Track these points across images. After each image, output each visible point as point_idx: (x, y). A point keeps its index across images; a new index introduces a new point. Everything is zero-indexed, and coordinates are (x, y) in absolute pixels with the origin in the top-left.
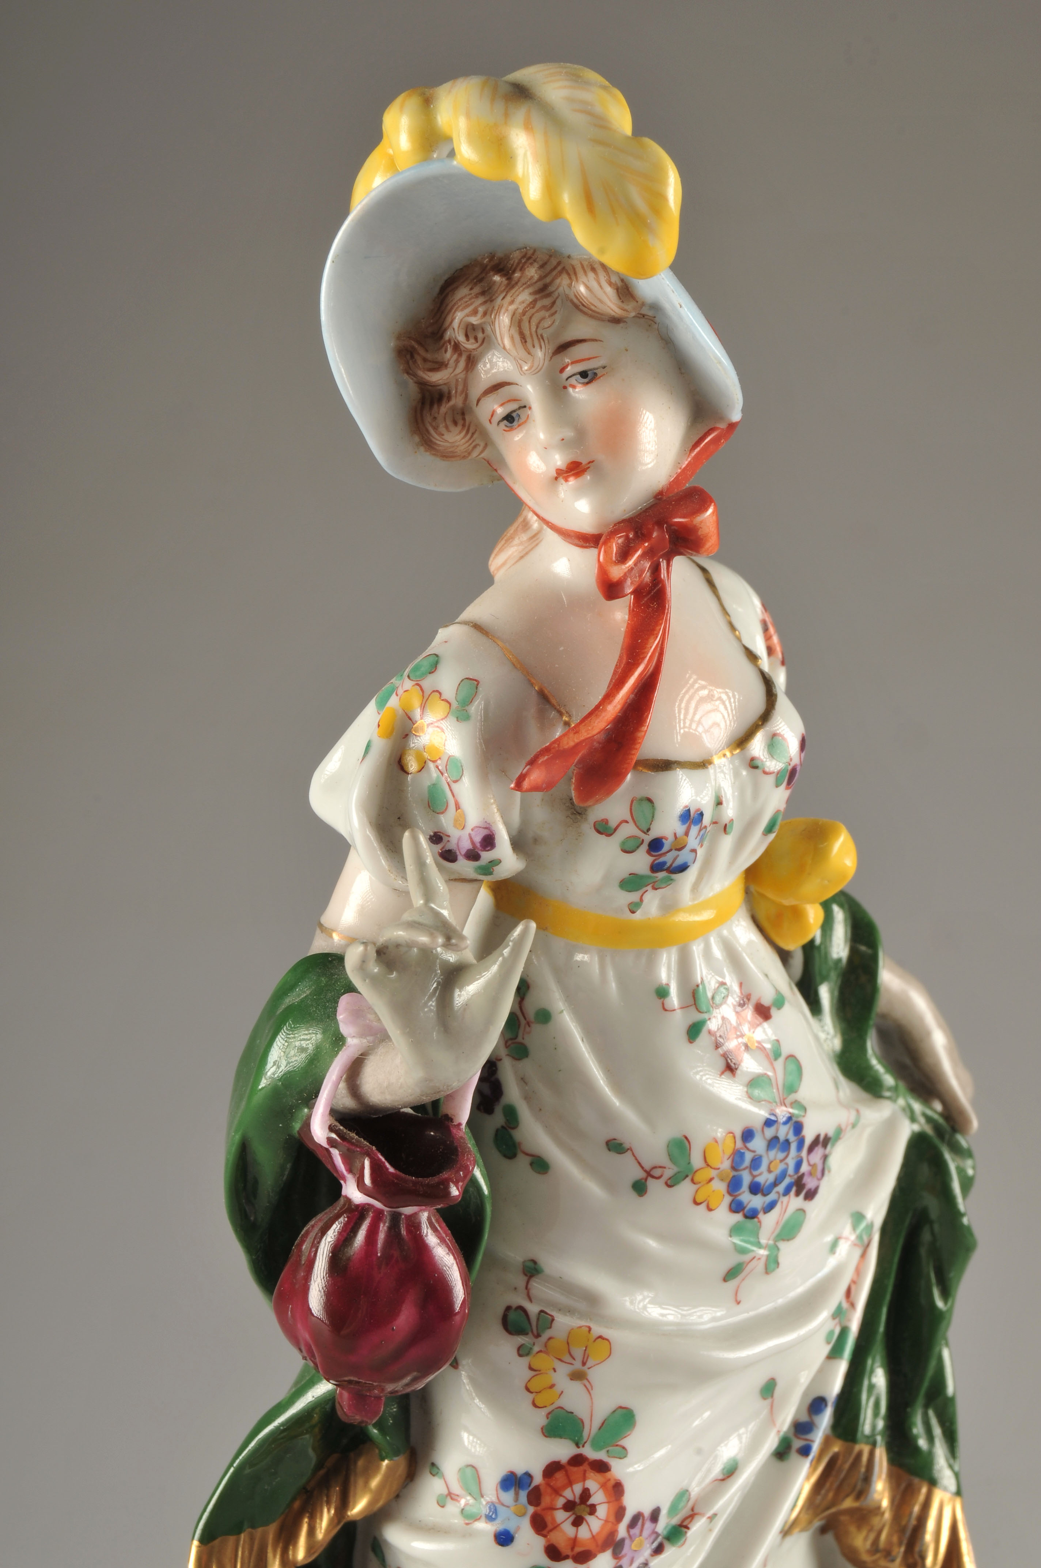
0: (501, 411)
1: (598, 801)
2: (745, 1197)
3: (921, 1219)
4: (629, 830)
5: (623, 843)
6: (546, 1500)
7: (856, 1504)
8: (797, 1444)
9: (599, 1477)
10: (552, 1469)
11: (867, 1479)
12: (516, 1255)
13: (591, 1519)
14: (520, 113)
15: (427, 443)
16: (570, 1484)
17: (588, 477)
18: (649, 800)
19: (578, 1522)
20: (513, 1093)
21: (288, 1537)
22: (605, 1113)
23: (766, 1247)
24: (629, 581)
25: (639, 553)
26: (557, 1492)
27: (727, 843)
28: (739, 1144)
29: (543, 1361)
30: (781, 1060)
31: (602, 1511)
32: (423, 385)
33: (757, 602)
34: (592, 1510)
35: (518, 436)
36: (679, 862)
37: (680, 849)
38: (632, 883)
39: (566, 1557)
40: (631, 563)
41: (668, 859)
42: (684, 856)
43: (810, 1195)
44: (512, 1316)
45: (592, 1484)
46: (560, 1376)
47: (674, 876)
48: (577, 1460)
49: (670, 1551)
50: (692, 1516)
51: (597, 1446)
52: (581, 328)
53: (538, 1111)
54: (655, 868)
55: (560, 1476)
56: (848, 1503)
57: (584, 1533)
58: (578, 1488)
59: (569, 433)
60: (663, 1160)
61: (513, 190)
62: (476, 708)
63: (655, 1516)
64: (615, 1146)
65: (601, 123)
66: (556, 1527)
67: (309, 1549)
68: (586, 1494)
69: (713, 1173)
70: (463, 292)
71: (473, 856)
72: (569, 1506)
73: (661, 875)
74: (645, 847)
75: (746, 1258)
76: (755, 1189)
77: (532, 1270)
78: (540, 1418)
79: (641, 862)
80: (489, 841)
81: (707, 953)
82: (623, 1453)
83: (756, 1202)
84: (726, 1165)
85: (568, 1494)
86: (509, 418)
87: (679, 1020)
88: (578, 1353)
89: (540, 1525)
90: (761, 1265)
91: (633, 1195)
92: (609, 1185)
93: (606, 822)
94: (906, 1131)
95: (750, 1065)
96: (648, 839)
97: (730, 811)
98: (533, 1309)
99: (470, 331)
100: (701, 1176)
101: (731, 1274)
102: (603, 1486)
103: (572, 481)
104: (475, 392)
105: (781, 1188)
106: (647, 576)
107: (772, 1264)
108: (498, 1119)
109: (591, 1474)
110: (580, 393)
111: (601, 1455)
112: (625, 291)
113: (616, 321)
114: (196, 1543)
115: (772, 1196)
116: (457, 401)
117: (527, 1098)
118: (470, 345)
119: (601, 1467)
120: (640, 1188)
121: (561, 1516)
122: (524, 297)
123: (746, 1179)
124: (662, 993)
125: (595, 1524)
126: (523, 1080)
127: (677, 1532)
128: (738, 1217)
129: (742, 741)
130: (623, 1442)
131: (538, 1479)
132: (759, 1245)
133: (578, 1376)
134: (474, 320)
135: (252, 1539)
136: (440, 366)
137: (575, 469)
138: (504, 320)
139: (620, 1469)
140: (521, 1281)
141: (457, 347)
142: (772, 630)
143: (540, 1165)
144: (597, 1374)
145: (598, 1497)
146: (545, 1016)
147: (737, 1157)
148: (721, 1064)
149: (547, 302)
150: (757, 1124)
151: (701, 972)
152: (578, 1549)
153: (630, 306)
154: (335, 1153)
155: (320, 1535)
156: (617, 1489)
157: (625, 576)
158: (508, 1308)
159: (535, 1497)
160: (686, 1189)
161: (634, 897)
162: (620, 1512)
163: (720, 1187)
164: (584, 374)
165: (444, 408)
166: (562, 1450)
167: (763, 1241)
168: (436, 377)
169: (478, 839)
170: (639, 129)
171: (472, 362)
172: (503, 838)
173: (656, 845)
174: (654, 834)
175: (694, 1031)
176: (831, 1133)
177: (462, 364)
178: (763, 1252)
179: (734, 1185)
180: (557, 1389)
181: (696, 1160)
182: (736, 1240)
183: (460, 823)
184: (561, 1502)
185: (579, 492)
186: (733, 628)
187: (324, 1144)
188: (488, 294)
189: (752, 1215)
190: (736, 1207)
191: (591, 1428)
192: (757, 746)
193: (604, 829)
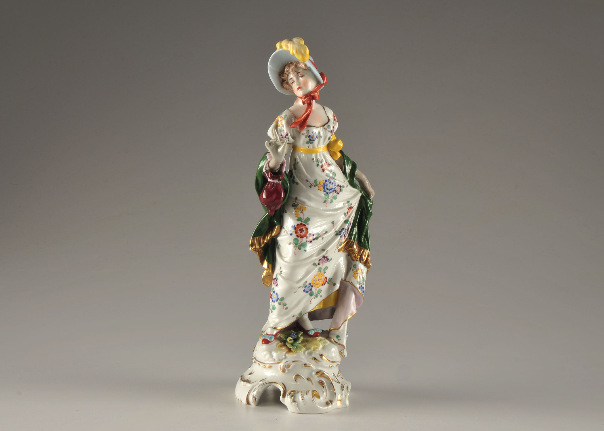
0: (292, 82)
1: (302, 130)
2: (326, 190)
3: (363, 209)
4: (306, 134)
5: (305, 136)
6: (297, 229)
7: (351, 249)
8: (339, 234)
9: (304, 227)
10: (298, 225)
11: (353, 245)
12: (294, 197)
13: (303, 232)
14: (290, 42)
15: (283, 87)
16: (300, 227)
17: (301, 89)
18: (308, 130)
19: (301, 232)
20: (294, 174)
21: (264, 238)
22: (306, 177)
23: (330, 199)
24: (306, 102)
25: (307, 98)
26: (298, 228)
27: (322, 140)
28: (325, 182)
29: (297, 210)
30: (332, 172)
31: (305, 231)
32: (282, 79)
33: (333, 113)
34: (303, 231)
35: (294, 85)
36: (313, 139)
37: (313, 137)
38: (307, 143)
39: (299, 237)
40: (306, 99)
41: (311, 139)
42: (314, 139)
43: (338, 193)
44: (293, 205)
45: (303, 227)
46: (299, 212)
47: (313, 142)
48: (301, 224)
49: (315, 241)
50: (320, 237)
51: (304, 222)
52: (300, 70)
53: (297, 176)
54: (310, 140)
55: (299, 226)
56: (350, 249)
57: (302, 234)
58: (301, 228)
59: (298, 83)
60: (314, 183)
61: (289, 51)
62: (286, 118)
63: (313, 235)
64: (307, 181)
65: (299, 43)
66: (298, 233)
67: (267, 240)
68: (302, 229)
69: (321, 185)
70: (287, 67)
71: (285, 137)
72: (300, 230)
73: (311, 141)
74: (308, 136)
75: (327, 199)
76: (327, 189)
77: (296, 199)
78: (297, 218)
79: (308, 139)
80: (287, 135)
81: (320, 155)
82: (308, 224)
83: (328, 191)
84: (323, 184)
85: (300, 228)
86: (293, 83)
87: (315, 164)
88: (302, 209)
89: (296, 232)
90: (329, 202)
91: (310, 188)
92: (306, 186)
93: (303, 133)
94: (360, 194)
95: (327, 172)
96: (308, 135)
97: (322, 134)
98: (296, 204)
99: (287, 71)
100: (319, 186)
101: (325, 202)
102: (305, 228)
103: (299, 90)
104: (289, 80)
105: (332, 190)
106: (309, 102)
107: (331, 202)
108: (292, 178)
109: (303, 226)
110: (301, 79)
111: (305, 224)
112: (306, 65)
113: (305, 70)
114: (251, 238)
115: (330, 191)
116: (286, 81)
117: (296, 175)
118: (287, 73)
119: (305, 225)
120: (310, 187)
121: (299, 231)
122: (293, 66)
123: (326, 187)
124: (313, 159)
125: (303, 233)
126: (296, 173)
127: (317, 238)
128: (325, 193)
129: (323, 126)
130: (308, 222)
131: (296, 226)
132: (329, 198)
133: (302, 212)
134: (288, 70)
135: (259, 238)
136: (284, 76)
137: (299, 88)
138: (291, 70)
139: (307, 226)
140: (295, 200)
141: (286, 74)
142: (335, 117)
143: (297, 184)
144: (305, 212)
145: (304, 229)
146: (298, 163)
147: (324, 184)
148: (322, 170)
149: (296, 67)
150: (327, 180)
151: (319, 157)
152: (301, 236)
153: (306, 67)
154: (266, 173)
155: (268, 238)
156: (307, 229)
157: (305, 101)
158: (293, 204)
159: (295, 229)
160: (317, 187)
161: (308, 145)
162: (307, 232)
163: (322, 188)
164: (301, 76)
165: (285, 82)
166: (299, 222)
167: (330, 198)
168: (283, 78)
169: (286, 134)
170: (305, 44)
171: (288, 76)
172: (289, 134)
173: (309, 136)
174: (309, 135)
175: (318, 165)
176: (341, 186)
177: (287, 76)
178: (330, 200)
179: (324, 188)
180: (299, 214)
181: (318, 183)
182: (325, 196)
183: (284, 133)
184: (299, 229)
185: (300, 91)
186: (326, 114)
187: (264, 172)
188: (289, 67)
189: (327, 193)
190: (325, 191)
191: (303, 220)
192: (326, 126)
193: (303, 134)
